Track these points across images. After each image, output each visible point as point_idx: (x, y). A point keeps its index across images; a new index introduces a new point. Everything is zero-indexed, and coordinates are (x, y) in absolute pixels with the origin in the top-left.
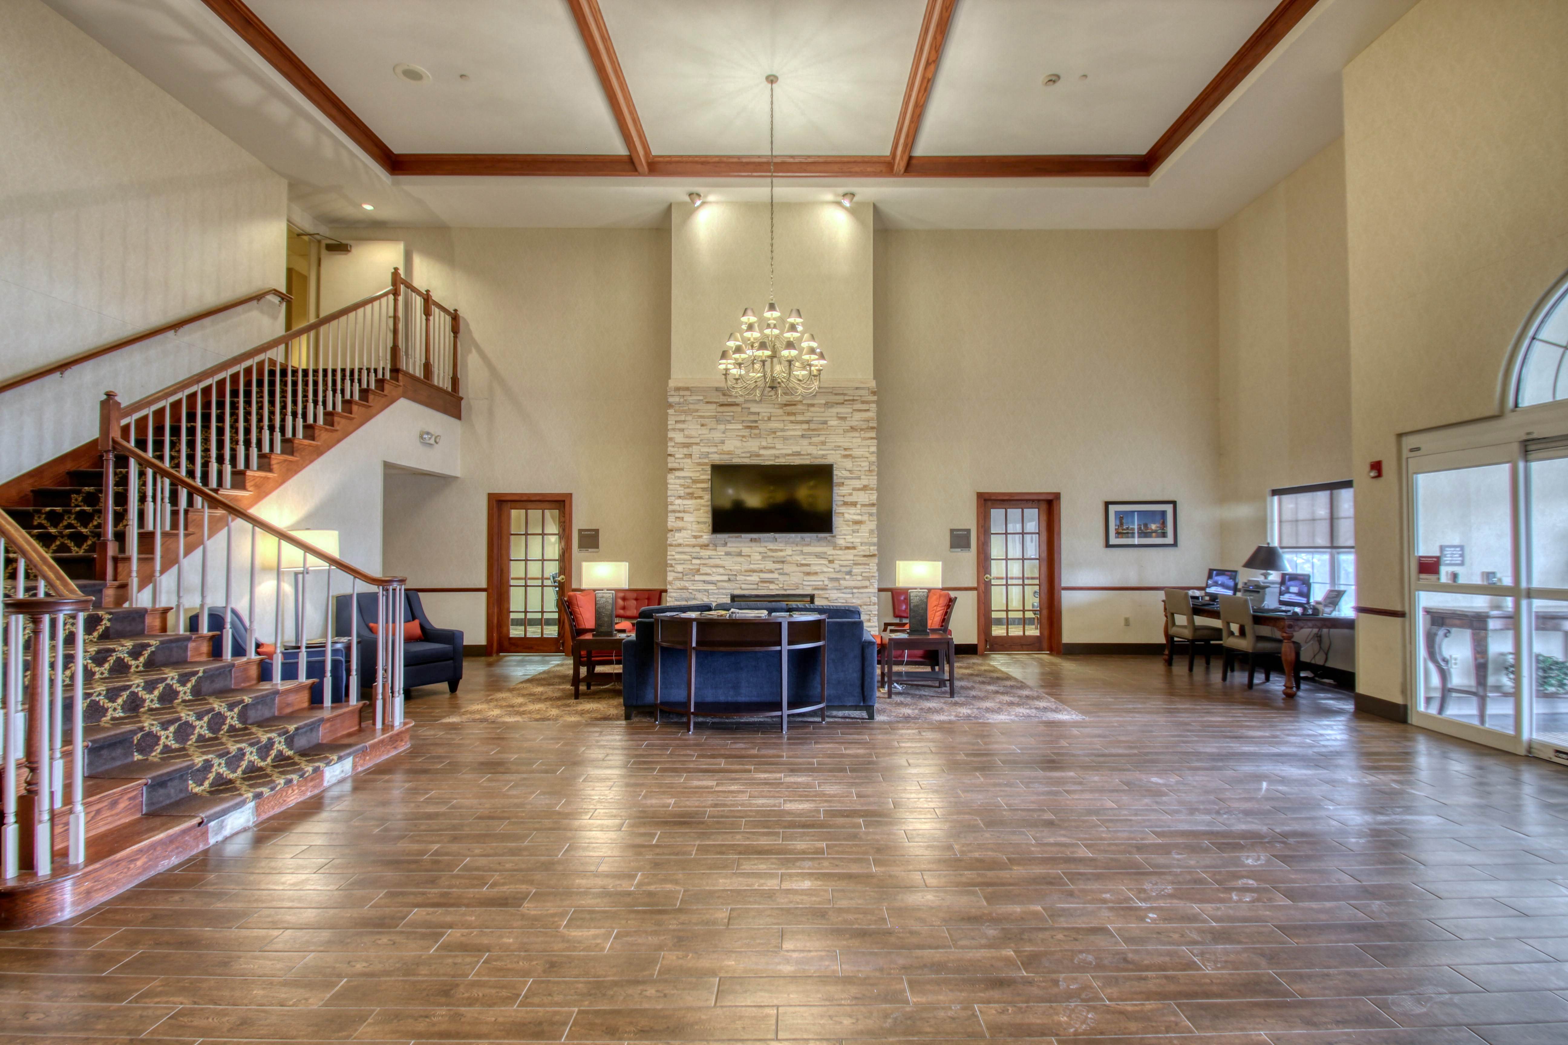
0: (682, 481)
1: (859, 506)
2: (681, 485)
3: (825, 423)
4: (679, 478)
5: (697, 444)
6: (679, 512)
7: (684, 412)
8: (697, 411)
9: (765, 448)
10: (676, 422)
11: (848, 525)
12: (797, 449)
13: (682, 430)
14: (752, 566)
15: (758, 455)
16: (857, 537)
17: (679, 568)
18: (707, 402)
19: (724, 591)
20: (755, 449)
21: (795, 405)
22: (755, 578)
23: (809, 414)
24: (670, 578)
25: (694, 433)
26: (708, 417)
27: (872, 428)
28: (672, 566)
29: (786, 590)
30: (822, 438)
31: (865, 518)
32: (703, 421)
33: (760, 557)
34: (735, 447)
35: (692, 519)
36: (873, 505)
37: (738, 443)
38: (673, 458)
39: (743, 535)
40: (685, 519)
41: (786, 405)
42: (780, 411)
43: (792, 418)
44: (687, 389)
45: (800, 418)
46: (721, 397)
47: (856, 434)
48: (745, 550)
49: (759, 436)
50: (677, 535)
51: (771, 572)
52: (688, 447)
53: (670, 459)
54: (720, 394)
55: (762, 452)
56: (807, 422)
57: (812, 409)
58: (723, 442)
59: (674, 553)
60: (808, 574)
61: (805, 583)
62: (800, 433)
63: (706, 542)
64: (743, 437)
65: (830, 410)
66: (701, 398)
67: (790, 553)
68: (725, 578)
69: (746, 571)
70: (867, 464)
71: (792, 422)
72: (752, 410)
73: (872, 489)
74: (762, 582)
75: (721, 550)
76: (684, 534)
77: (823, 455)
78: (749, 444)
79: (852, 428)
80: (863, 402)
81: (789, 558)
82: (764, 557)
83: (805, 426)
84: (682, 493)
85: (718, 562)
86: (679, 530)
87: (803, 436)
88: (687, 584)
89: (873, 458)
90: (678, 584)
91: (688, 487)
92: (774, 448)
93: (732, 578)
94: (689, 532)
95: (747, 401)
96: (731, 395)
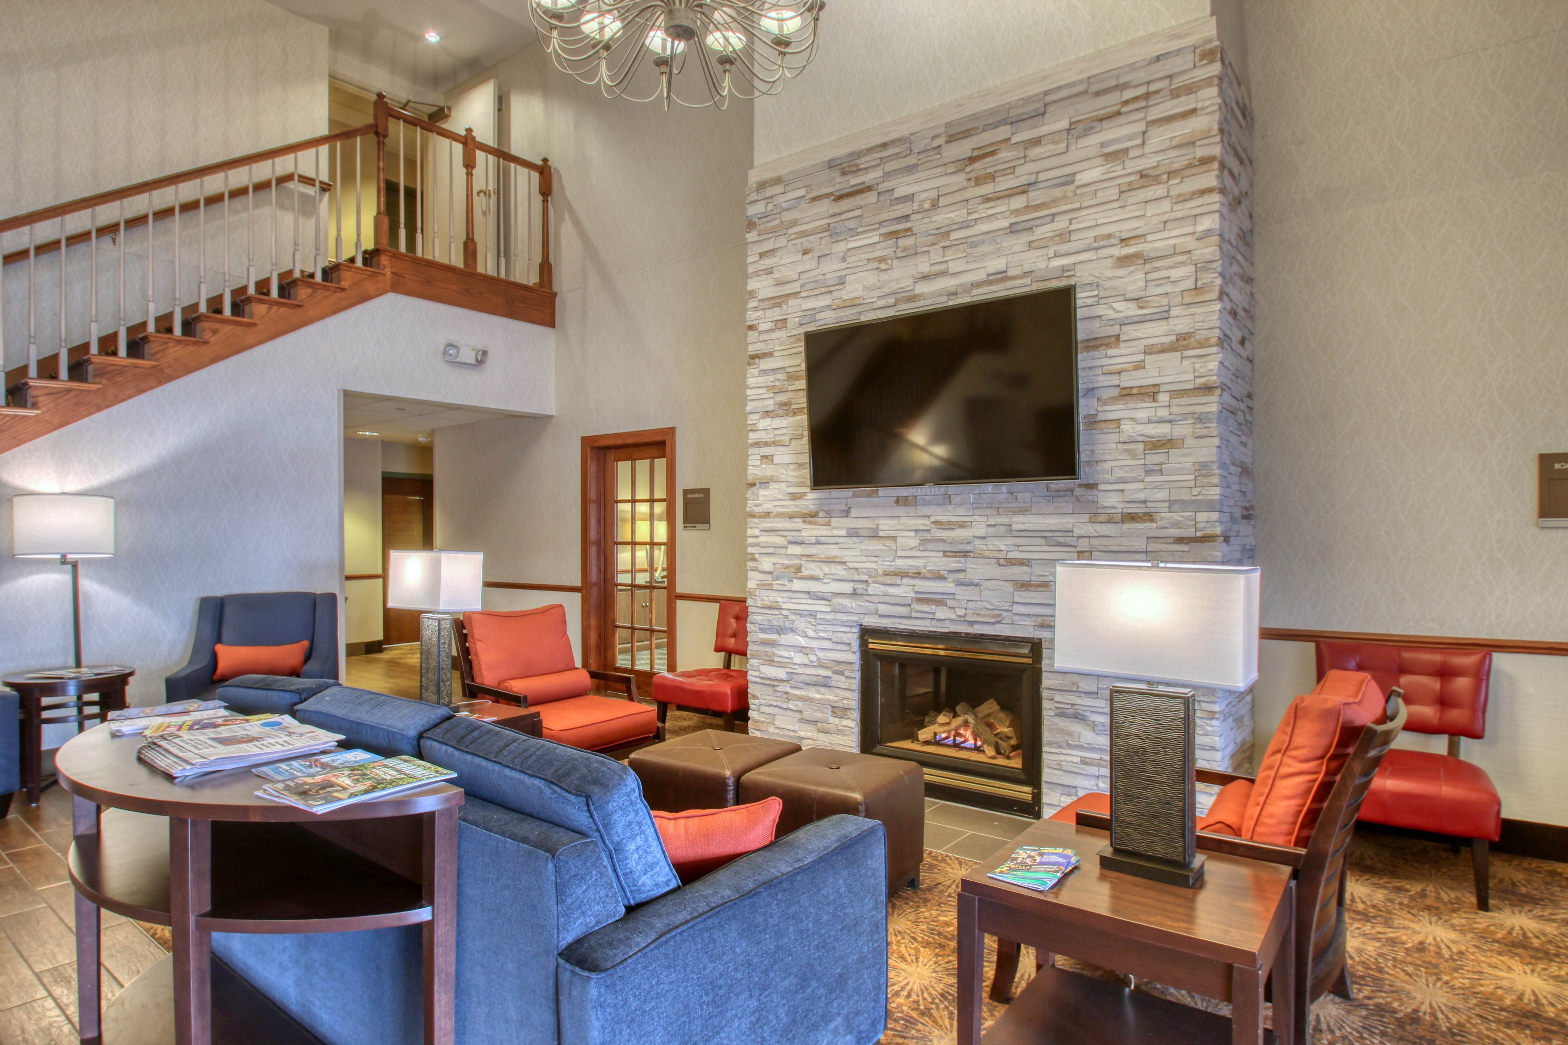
0: (769, 379)
1: (1163, 398)
2: (769, 388)
3: (1069, 180)
4: (765, 372)
5: (795, 294)
6: (766, 444)
7: (773, 231)
8: (794, 223)
9: (925, 277)
10: (761, 255)
11: (1132, 454)
12: (997, 264)
13: (769, 271)
14: (899, 563)
15: (913, 298)
16: (1158, 487)
17: (766, 564)
18: (814, 199)
19: (845, 617)
20: (907, 283)
21: (993, 153)
22: (905, 590)
23: (1031, 167)
24: (751, 585)
25: (791, 274)
26: (816, 231)
27: (1205, 161)
28: (754, 560)
29: (972, 623)
30: (1061, 224)
31: (1183, 430)
32: (805, 242)
33: (915, 542)
34: (865, 288)
35: (787, 459)
36: (1207, 389)
37: (871, 278)
38: (756, 333)
40: (776, 460)
41: (972, 160)
42: (960, 178)
43: (987, 189)
44: (778, 181)
45: (1004, 184)
46: (839, 179)
47: (1158, 191)
48: (886, 525)
49: (913, 253)
50: (763, 493)
51: (939, 577)
52: (779, 305)
53: (752, 335)
54: (836, 173)
55: (922, 288)
56: (1023, 190)
57: (1034, 152)
58: (842, 282)
59: (756, 532)
60: (1025, 586)
61: (1017, 609)
62: (1006, 224)
63: (812, 508)
64: (882, 260)
65: (1084, 142)
66: (802, 192)
67: (981, 531)
68: (847, 588)
69: (886, 574)
70: (1189, 269)
71: (987, 199)
72: (898, 193)
73: (1205, 343)
74: (919, 600)
75: (840, 526)
76: (772, 490)
77: (1064, 269)
78: (893, 274)
79: (1143, 175)
80: (1176, 94)
81: (979, 545)
82: (924, 541)
83: (1018, 202)
84: (770, 404)
85: (833, 551)
86: (766, 483)
87: (1013, 230)
88: (780, 598)
89: (1209, 251)
90: (767, 597)
91: (781, 392)
92: (944, 273)
93: (860, 587)
94: (783, 485)
95: (887, 175)
96: (857, 171)
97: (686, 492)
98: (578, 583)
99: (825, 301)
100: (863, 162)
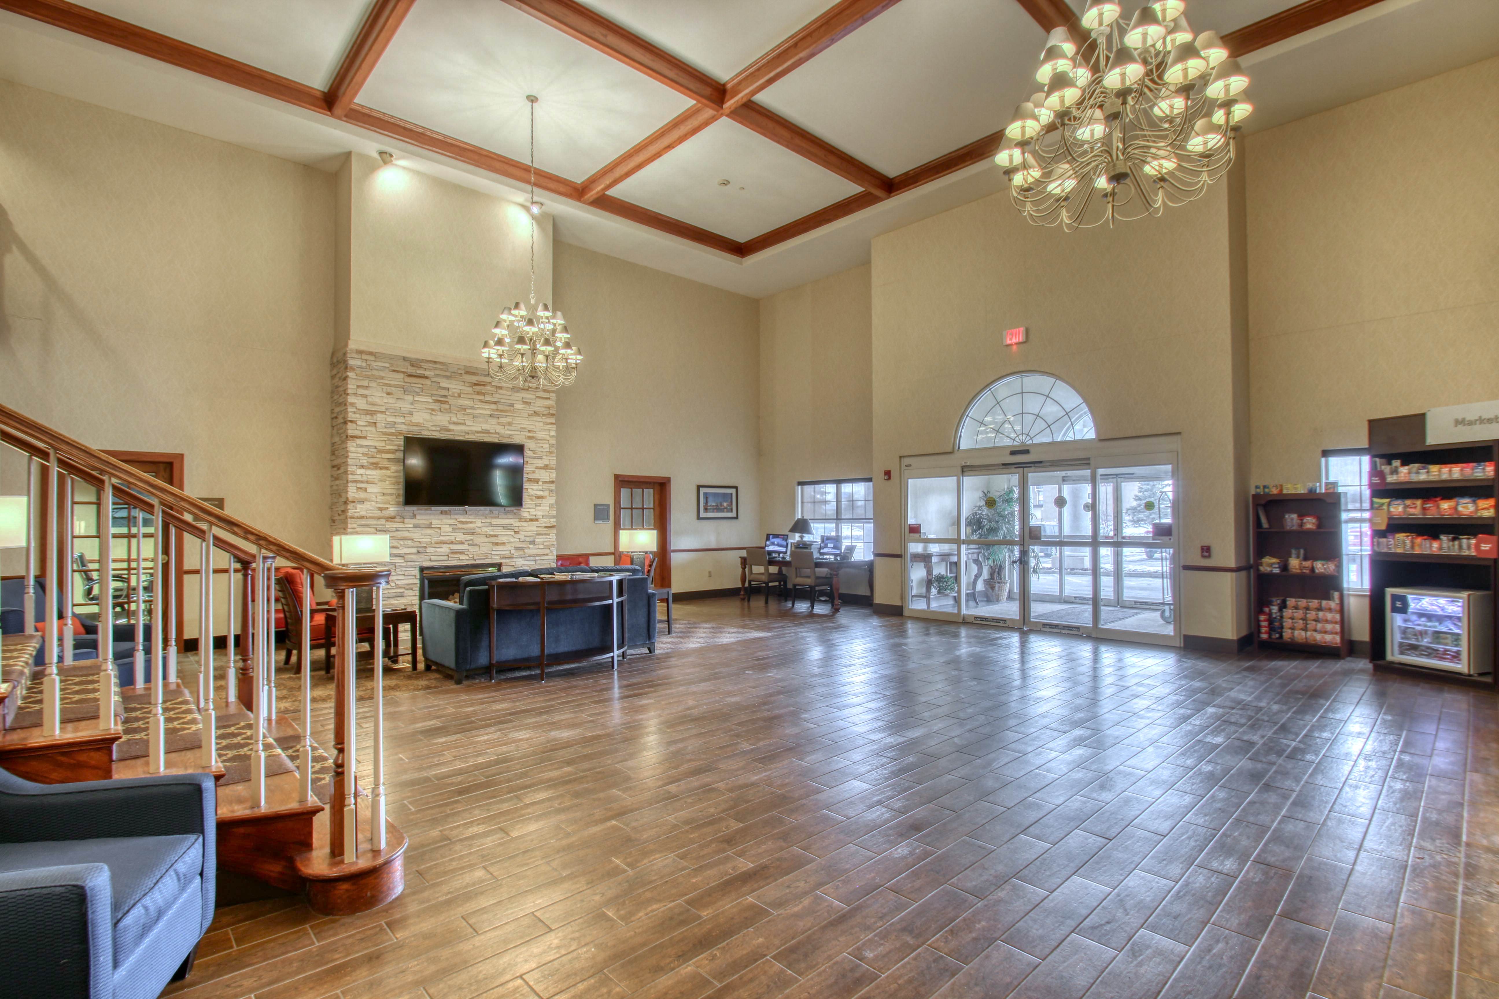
0: (365, 450)
1: (540, 483)
2: (364, 454)
3: (512, 405)
4: (361, 446)
5: (382, 412)
6: (362, 482)
7: (367, 377)
8: (383, 378)
9: (454, 423)
10: (358, 386)
11: (532, 500)
12: (486, 427)
13: (366, 396)
14: (442, 538)
15: (449, 430)
16: (540, 510)
18: (394, 371)
19: (413, 564)
20: (446, 424)
21: (484, 385)
22: (445, 549)
23: (498, 396)
25: (377, 401)
26: (395, 386)
27: (552, 415)
29: (475, 560)
30: (509, 420)
31: (546, 493)
32: (389, 389)
33: (450, 530)
34: (424, 420)
35: (376, 490)
36: (552, 482)
37: (427, 416)
38: (354, 425)
39: (433, 508)
40: (368, 490)
41: (475, 384)
42: (470, 390)
43: (482, 398)
44: (371, 353)
45: (488, 398)
46: (409, 367)
47: (539, 419)
48: (435, 522)
49: (449, 411)
50: (359, 506)
51: (462, 543)
52: (371, 415)
53: (350, 425)
54: (408, 364)
55: (452, 427)
56: (495, 403)
57: (500, 391)
58: (411, 414)
60: (497, 544)
61: (493, 553)
62: (489, 413)
63: (393, 514)
64: (433, 410)
65: (516, 394)
66: (387, 365)
67: (480, 525)
68: (414, 550)
69: (436, 543)
70: (548, 446)
71: (481, 401)
72: (442, 385)
73: (552, 469)
74: (452, 553)
75: (409, 523)
76: (367, 505)
77: (511, 435)
78: (439, 418)
79: (535, 412)
80: (545, 391)
81: (478, 530)
82: (453, 529)
83: (494, 407)
84: (364, 462)
85: (406, 534)
86: (362, 501)
87: (491, 416)
89: (553, 442)
91: (372, 457)
92: (464, 424)
93: (421, 550)
94: (373, 503)
95: (437, 375)
96: (420, 367)
99: (402, 420)
100: (424, 365)
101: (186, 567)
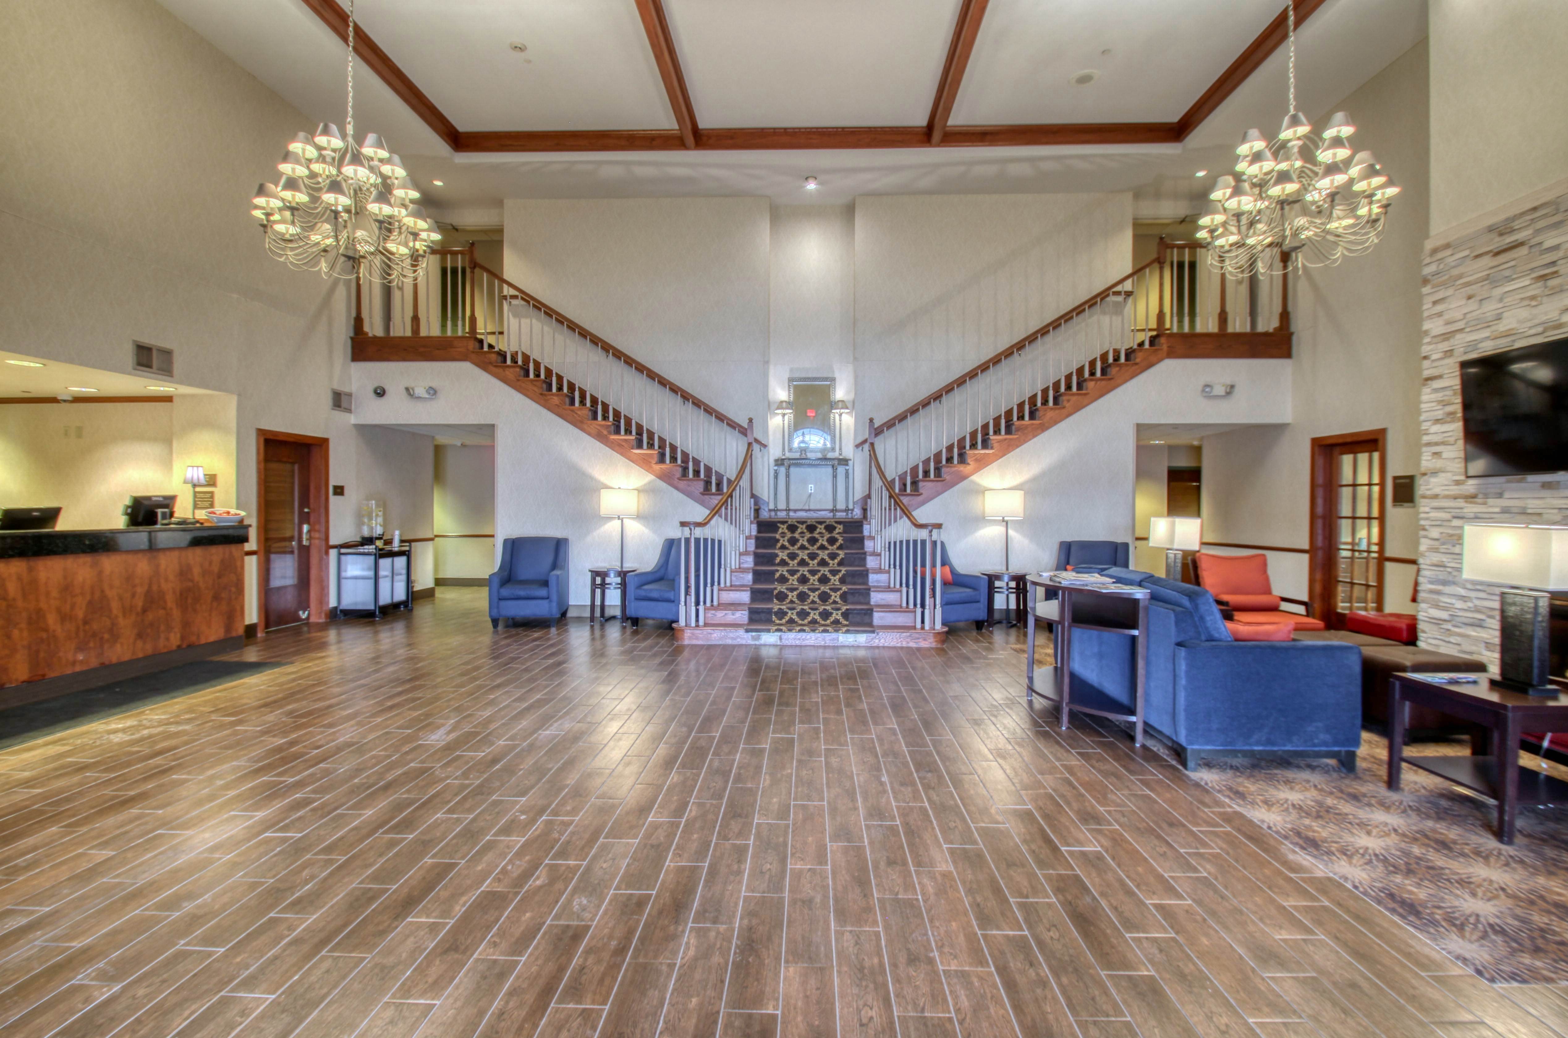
0: (1439, 396)
2: (1439, 402)
4: (1436, 390)
5: (1461, 330)
6: (1436, 444)
7: (1443, 284)
8: (1460, 276)
10: (1435, 303)
13: (1440, 314)
17: (1435, 533)
18: (1477, 257)
20: (1553, 315)
24: (1422, 548)
25: (1458, 315)
26: (1476, 282)
28: (1424, 529)
32: (1469, 290)
34: (1520, 322)
35: (1453, 455)
37: (1524, 313)
38: (1428, 362)
39: (1531, 478)
40: (1444, 455)
44: (1447, 246)
46: (1498, 239)
49: (1560, 291)
50: (1433, 480)
52: (1447, 339)
53: (1426, 363)
54: (1496, 234)
58: (1499, 318)
59: (1427, 509)
63: (1472, 491)
64: (1533, 298)
66: (1466, 253)
72: (1548, 244)
75: (1495, 505)
76: (1442, 478)
78: (1541, 308)
84: (1439, 414)
86: (1435, 473)
88: (1445, 559)
90: (1435, 558)
91: (1449, 404)
94: (1449, 475)
95: (1538, 232)
96: (1512, 231)
97: (1395, 478)
98: (1306, 546)
99: (1486, 333)
100: (1516, 224)
101: (1388, 554)
